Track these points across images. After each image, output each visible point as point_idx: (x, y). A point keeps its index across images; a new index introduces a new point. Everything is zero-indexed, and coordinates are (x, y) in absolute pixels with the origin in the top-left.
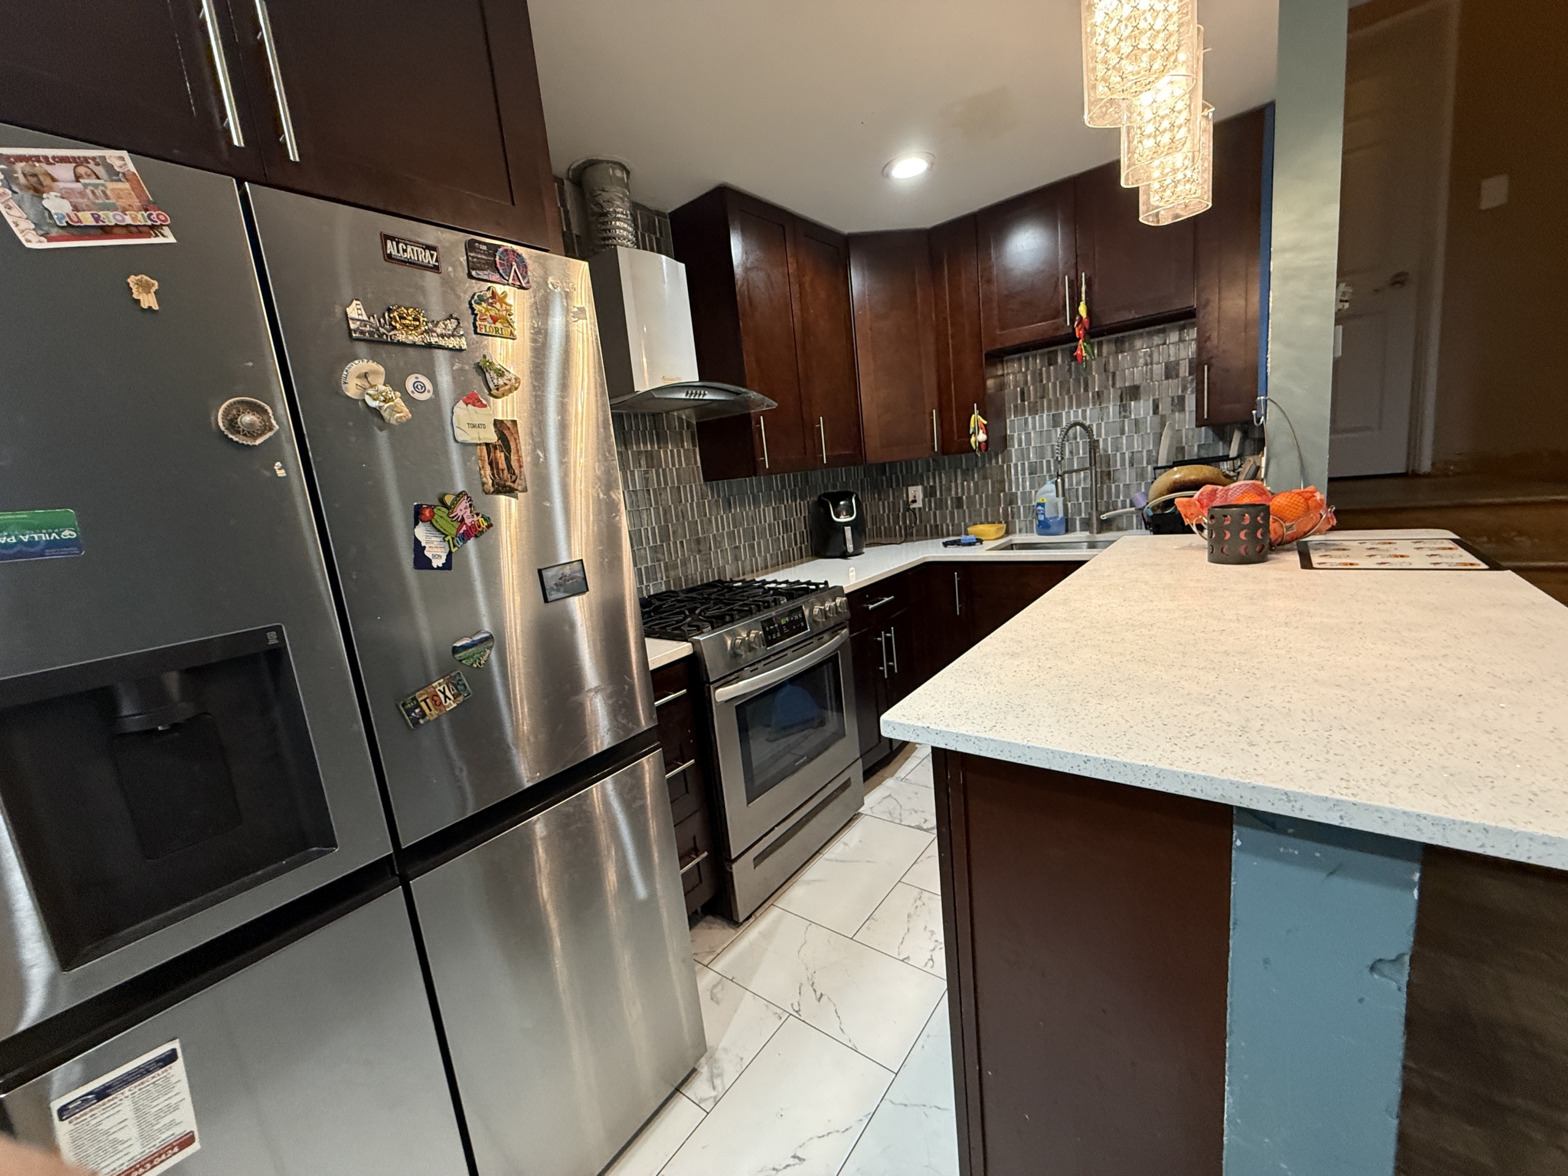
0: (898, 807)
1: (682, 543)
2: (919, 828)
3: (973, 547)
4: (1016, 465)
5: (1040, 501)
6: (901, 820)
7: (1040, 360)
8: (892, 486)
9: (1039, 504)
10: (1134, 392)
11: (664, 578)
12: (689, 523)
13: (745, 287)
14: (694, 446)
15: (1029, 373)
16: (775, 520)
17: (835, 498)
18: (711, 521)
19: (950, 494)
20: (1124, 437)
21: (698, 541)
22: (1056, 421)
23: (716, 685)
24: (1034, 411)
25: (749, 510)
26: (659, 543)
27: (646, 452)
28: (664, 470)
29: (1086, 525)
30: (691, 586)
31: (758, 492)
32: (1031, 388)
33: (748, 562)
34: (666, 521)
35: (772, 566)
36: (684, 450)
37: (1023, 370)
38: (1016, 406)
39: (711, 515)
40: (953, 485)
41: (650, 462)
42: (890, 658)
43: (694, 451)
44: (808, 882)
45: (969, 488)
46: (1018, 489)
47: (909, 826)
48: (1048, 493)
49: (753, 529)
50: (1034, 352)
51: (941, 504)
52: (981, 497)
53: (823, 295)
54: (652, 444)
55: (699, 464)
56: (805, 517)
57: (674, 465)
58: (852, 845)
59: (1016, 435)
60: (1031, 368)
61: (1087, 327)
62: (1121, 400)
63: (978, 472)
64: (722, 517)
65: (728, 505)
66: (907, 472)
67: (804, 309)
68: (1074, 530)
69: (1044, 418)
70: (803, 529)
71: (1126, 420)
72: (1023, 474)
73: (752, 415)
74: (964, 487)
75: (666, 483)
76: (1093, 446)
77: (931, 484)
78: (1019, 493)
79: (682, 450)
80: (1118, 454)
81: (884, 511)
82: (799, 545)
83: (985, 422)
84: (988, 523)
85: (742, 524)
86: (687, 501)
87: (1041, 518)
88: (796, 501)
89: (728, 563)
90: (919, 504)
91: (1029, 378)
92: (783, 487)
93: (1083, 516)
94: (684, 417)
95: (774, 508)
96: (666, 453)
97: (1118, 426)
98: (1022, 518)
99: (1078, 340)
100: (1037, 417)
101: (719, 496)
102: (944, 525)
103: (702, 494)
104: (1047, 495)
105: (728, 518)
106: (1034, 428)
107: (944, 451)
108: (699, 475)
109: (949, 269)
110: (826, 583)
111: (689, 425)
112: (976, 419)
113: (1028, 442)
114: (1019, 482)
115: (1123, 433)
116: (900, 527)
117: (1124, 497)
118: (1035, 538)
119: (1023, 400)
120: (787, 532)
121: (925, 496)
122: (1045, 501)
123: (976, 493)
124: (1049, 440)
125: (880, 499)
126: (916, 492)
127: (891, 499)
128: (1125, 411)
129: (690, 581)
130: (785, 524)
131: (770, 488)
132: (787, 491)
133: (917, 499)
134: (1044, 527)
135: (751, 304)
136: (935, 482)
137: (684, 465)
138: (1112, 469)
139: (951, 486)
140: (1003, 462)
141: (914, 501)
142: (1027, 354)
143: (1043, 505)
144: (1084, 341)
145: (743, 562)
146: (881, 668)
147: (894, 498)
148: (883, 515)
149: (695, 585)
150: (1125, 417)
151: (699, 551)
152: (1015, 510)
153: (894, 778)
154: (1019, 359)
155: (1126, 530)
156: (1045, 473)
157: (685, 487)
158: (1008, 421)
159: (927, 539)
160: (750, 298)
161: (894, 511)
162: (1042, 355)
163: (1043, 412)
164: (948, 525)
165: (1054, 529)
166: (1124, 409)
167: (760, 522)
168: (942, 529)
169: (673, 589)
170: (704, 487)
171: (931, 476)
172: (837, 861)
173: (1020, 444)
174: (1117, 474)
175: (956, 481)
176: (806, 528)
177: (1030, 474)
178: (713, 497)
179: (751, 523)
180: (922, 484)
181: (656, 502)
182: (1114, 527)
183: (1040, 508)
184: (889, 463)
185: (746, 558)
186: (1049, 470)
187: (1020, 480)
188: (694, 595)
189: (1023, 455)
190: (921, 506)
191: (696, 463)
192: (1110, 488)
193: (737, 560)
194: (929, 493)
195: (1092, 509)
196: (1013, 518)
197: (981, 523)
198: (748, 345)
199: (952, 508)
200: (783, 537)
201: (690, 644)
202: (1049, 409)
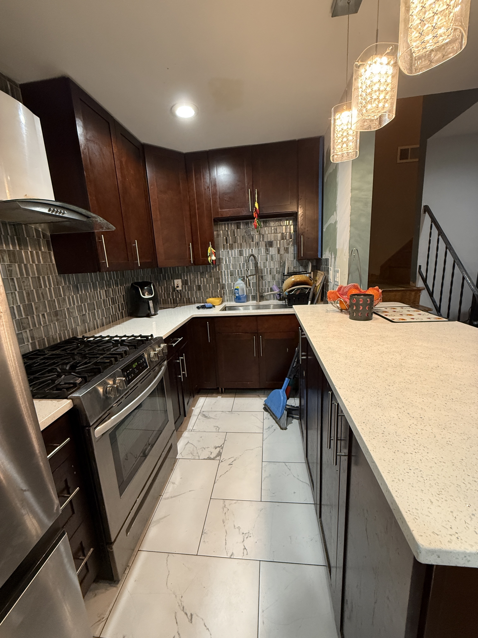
0: (195, 448)
1: (43, 315)
2: (209, 459)
3: (211, 309)
4: (224, 271)
5: (236, 287)
6: (199, 457)
7: (234, 226)
8: (166, 279)
9: (236, 289)
10: (270, 244)
11: (30, 341)
12: (49, 301)
13: (86, 151)
14: (49, 249)
15: (229, 231)
16: (106, 297)
17: (143, 285)
18: (64, 299)
19: (195, 284)
20: (267, 262)
21: (56, 314)
22: (241, 253)
23: (95, 426)
24: (232, 247)
25: (91, 291)
26: (24, 316)
27: (9, 251)
28: (25, 265)
29: (254, 298)
30: (52, 344)
31: (96, 281)
32: (230, 238)
33: (92, 323)
34: (29, 300)
35: (107, 324)
36: (42, 252)
37: (227, 229)
38: (224, 245)
39: (65, 295)
40: (196, 279)
41: (12, 258)
42: (183, 370)
43: (50, 253)
44: (158, 521)
45: (204, 281)
46: (225, 282)
47: (204, 459)
48: (240, 284)
49: (93, 303)
50: (231, 222)
51: (191, 289)
52: (209, 286)
53: (132, 172)
54: (14, 245)
55: (54, 262)
56: (123, 295)
57: (33, 262)
58: (177, 483)
59: (224, 258)
60: (230, 229)
61: (258, 213)
62: (266, 247)
63: (208, 273)
64: (73, 297)
65: (76, 288)
66: (173, 273)
67: (123, 176)
68: (249, 301)
69: (236, 251)
70: (123, 302)
71: (268, 255)
72: (228, 275)
73: (96, 233)
74: (201, 281)
75: (28, 274)
76: (256, 265)
77: (186, 279)
78: (226, 284)
79: (40, 252)
80: (265, 269)
81: (162, 291)
82: (121, 311)
83: (215, 251)
84: (213, 297)
85: (86, 300)
86: (46, 286)
87: (237, 295)
88: (118, 286)
89: (78, 325)
90: (180, 288)
91: (229, 233)
92: (111, 278)
93: (253, 294)
94: (40, 230)
95: (106, 291)
96: (26, 253)
97: (265, 257)
98: (228, 295)
99: (254, 218)
100: (233, 251)
101: (70, 283)
102: (193, 298)
103: (57, 283)
104: (239, 285)
105: (77, 297)
106: (232, 255)
107: (195, 263)
108: (54, 270)
109: (195, 175)
110: (152, 336)
111: (44, 235)
112: (210, 249)
113: (230, 262)
114: (226, 280)
115: (267, 260)
116: (171, 299)
117: (268, 286)
118: (233, 304)
119: (227, 243)
120: (114, 304)
121: (183, 284)
122: (239, 288)
123: (207, 283)
124: (238, 261)
125: (159, 285)
126: (178, 282)
127: (166, 285)
128: (268, 251)
129: (51, 340)
130: (112, 299)
131: (102, 279)
132: (112, 281)
133: (179, 285)
134: (238, 299)
135: (91, 163)
136: (187, 278)
137: (42, 263)
138: (263, 275)
139: (195, 280)
140: (219, 270)
141: (178, 287)
142: (228, 222)
143: (238, 289)
144: (257, 219)
145: (88, 324)
146: (180, 376)
147: (167, 285)
148: (162, 293)
149: (56, 343)
150: (268, 254)
151: (57, 320)
152: (225, 291)
153: (187, 430)
154: (225, 224)
155: (269, 300)
156: (237, 276)
157: (44, 278)
158: (220, 251)
159: (184, 305)
160: (90, 159)
161: (167, 291)
162: (234, 224)
163: (235, 249)
164: (194, 298)
165: (243, 300)
166: (267, 250)
167: (98, 299)
168: (192, 299)
169: (38, 348)
170: (58, 278)
171: (185, 275)
172: (172, 497)
173: (226, 262)
174: (265, 277)
175: (198, 278)
176: (124, 301)
177: (231, 276)
178: (65, 284)
179: (92, 299)
180: (181, 278)
181: (20, 288)
182: (265, 299)
183: (236, 291)
184: (164, 268)
185: (90, 320)
186: (238, 274)
187: (227, 278)
188: (57, 352)
189: (227, 267)
190: (181, 289)
191: (51, 261)
192: (262, 282)
193: (84, 323)
194: (185, 283)
195: (257, 291)
196: (224, 295)
197: (210, 297)
198: (90, 189)
199: (196, 290)
200: (112, 307)
201: (70, 401)
202: (238, 248)
